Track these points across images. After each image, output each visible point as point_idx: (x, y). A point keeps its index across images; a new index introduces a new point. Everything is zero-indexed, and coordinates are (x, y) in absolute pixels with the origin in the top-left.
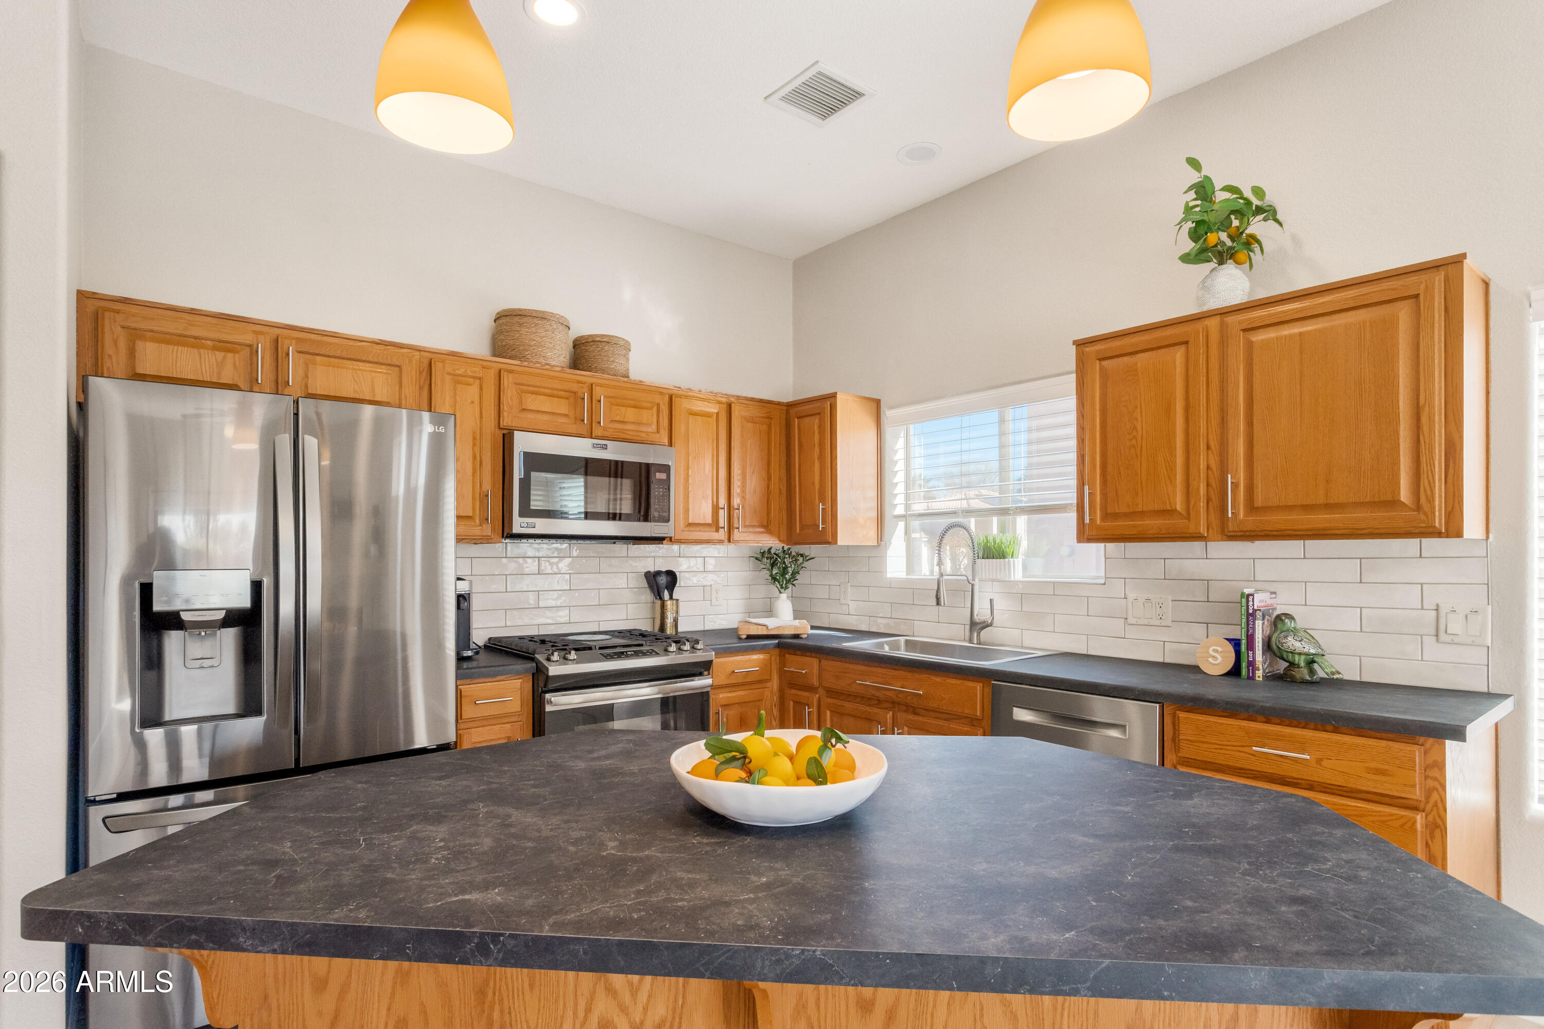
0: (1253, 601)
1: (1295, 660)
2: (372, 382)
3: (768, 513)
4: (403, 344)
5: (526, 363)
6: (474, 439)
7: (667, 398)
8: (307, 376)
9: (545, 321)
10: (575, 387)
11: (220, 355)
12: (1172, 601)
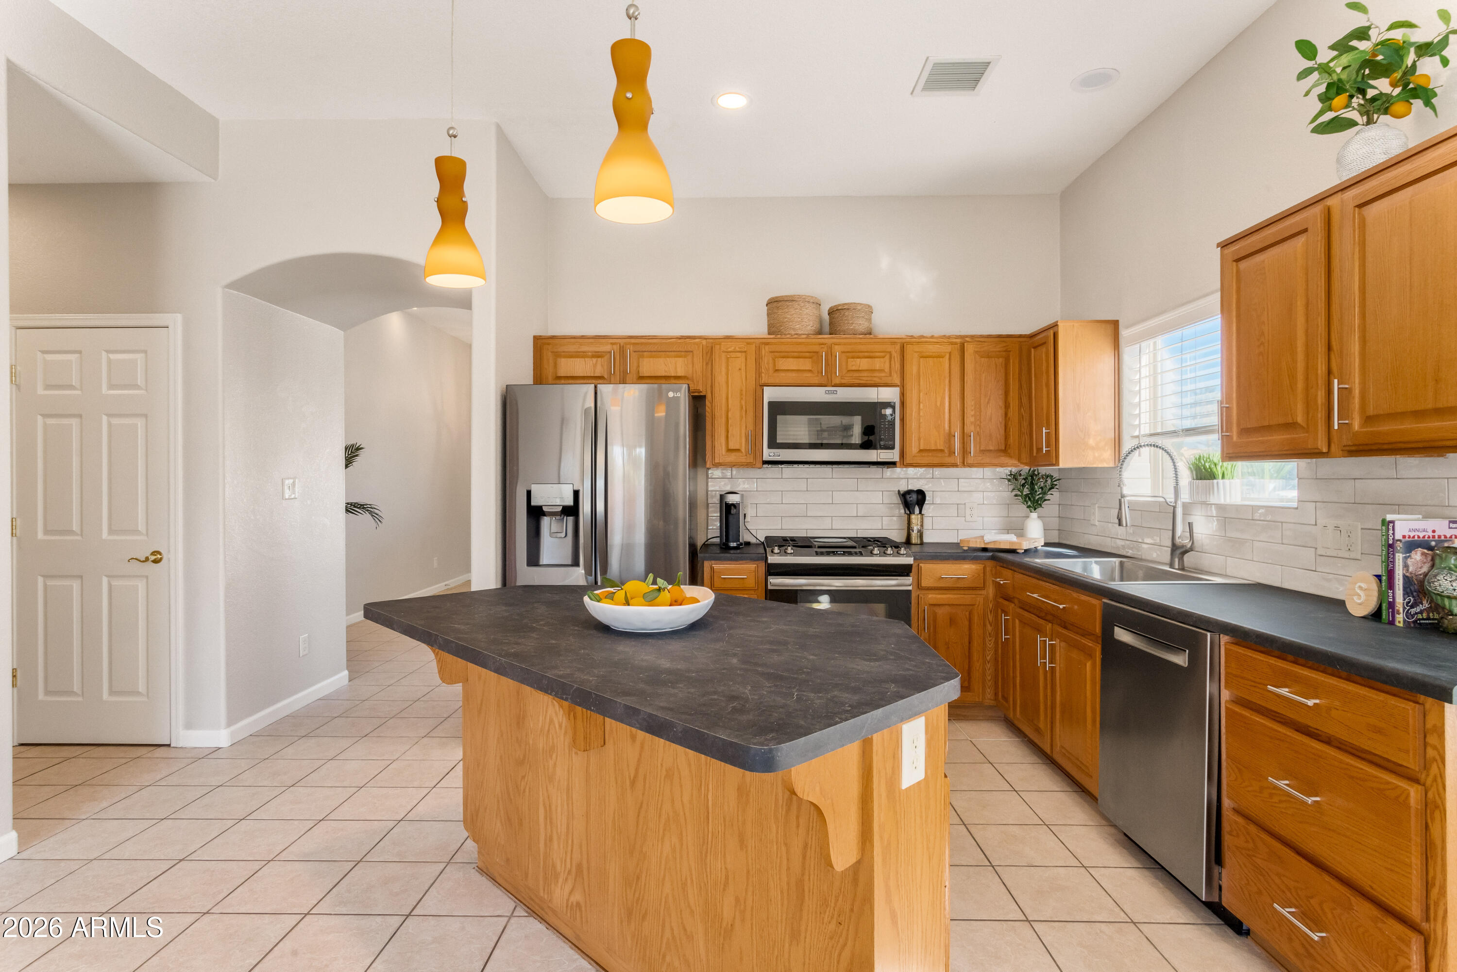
0: (1393, 530)
1: (1445, 605)
2: (675, 364)
3: (1006, 437)
4: (695, 336)
5: (779, 336)
6: (742, 395)
7: (898, 347)
8: (638, 366)
9: (794, 302)
10: (816, 348)
11: (594, 360)
12: (1362, 529)
